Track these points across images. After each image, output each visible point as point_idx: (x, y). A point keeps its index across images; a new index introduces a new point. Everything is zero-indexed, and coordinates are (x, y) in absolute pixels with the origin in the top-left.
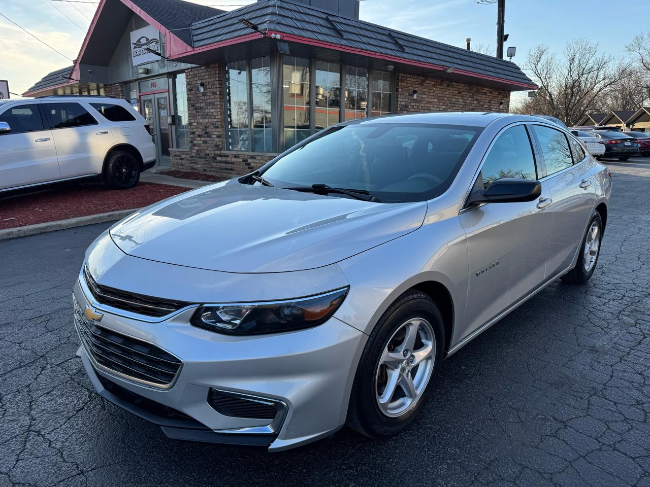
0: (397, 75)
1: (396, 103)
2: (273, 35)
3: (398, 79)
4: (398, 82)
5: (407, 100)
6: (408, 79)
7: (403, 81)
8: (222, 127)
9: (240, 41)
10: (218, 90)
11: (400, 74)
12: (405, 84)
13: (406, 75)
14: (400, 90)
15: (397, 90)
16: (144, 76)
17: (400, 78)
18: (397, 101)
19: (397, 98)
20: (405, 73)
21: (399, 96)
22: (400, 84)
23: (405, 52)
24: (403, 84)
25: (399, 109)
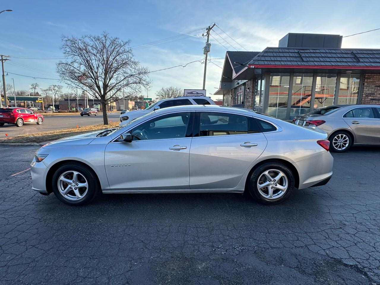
0: (364, 75)
1: (362, 92)
2: (251, 67)
3: (365, 77)
4: (365, 79)
5: (373, 90)
6: (375, 77)
7: (368, 79)
8: (252, 107)
9: (244, 70)
10: (252, 90)
11: (366, 74)
12: (372, 80)
13: (372, 75)
14: (366, 84)
15: (364, 84)
16: (237, 85)
17: (366, 77)
18: (363, 91)
19: (363, 89)
20: (371, 74)
21: (365, 88)
22: (366, 80)
23: (360, 62)
24: (368, 80)
25: (364, 95)
